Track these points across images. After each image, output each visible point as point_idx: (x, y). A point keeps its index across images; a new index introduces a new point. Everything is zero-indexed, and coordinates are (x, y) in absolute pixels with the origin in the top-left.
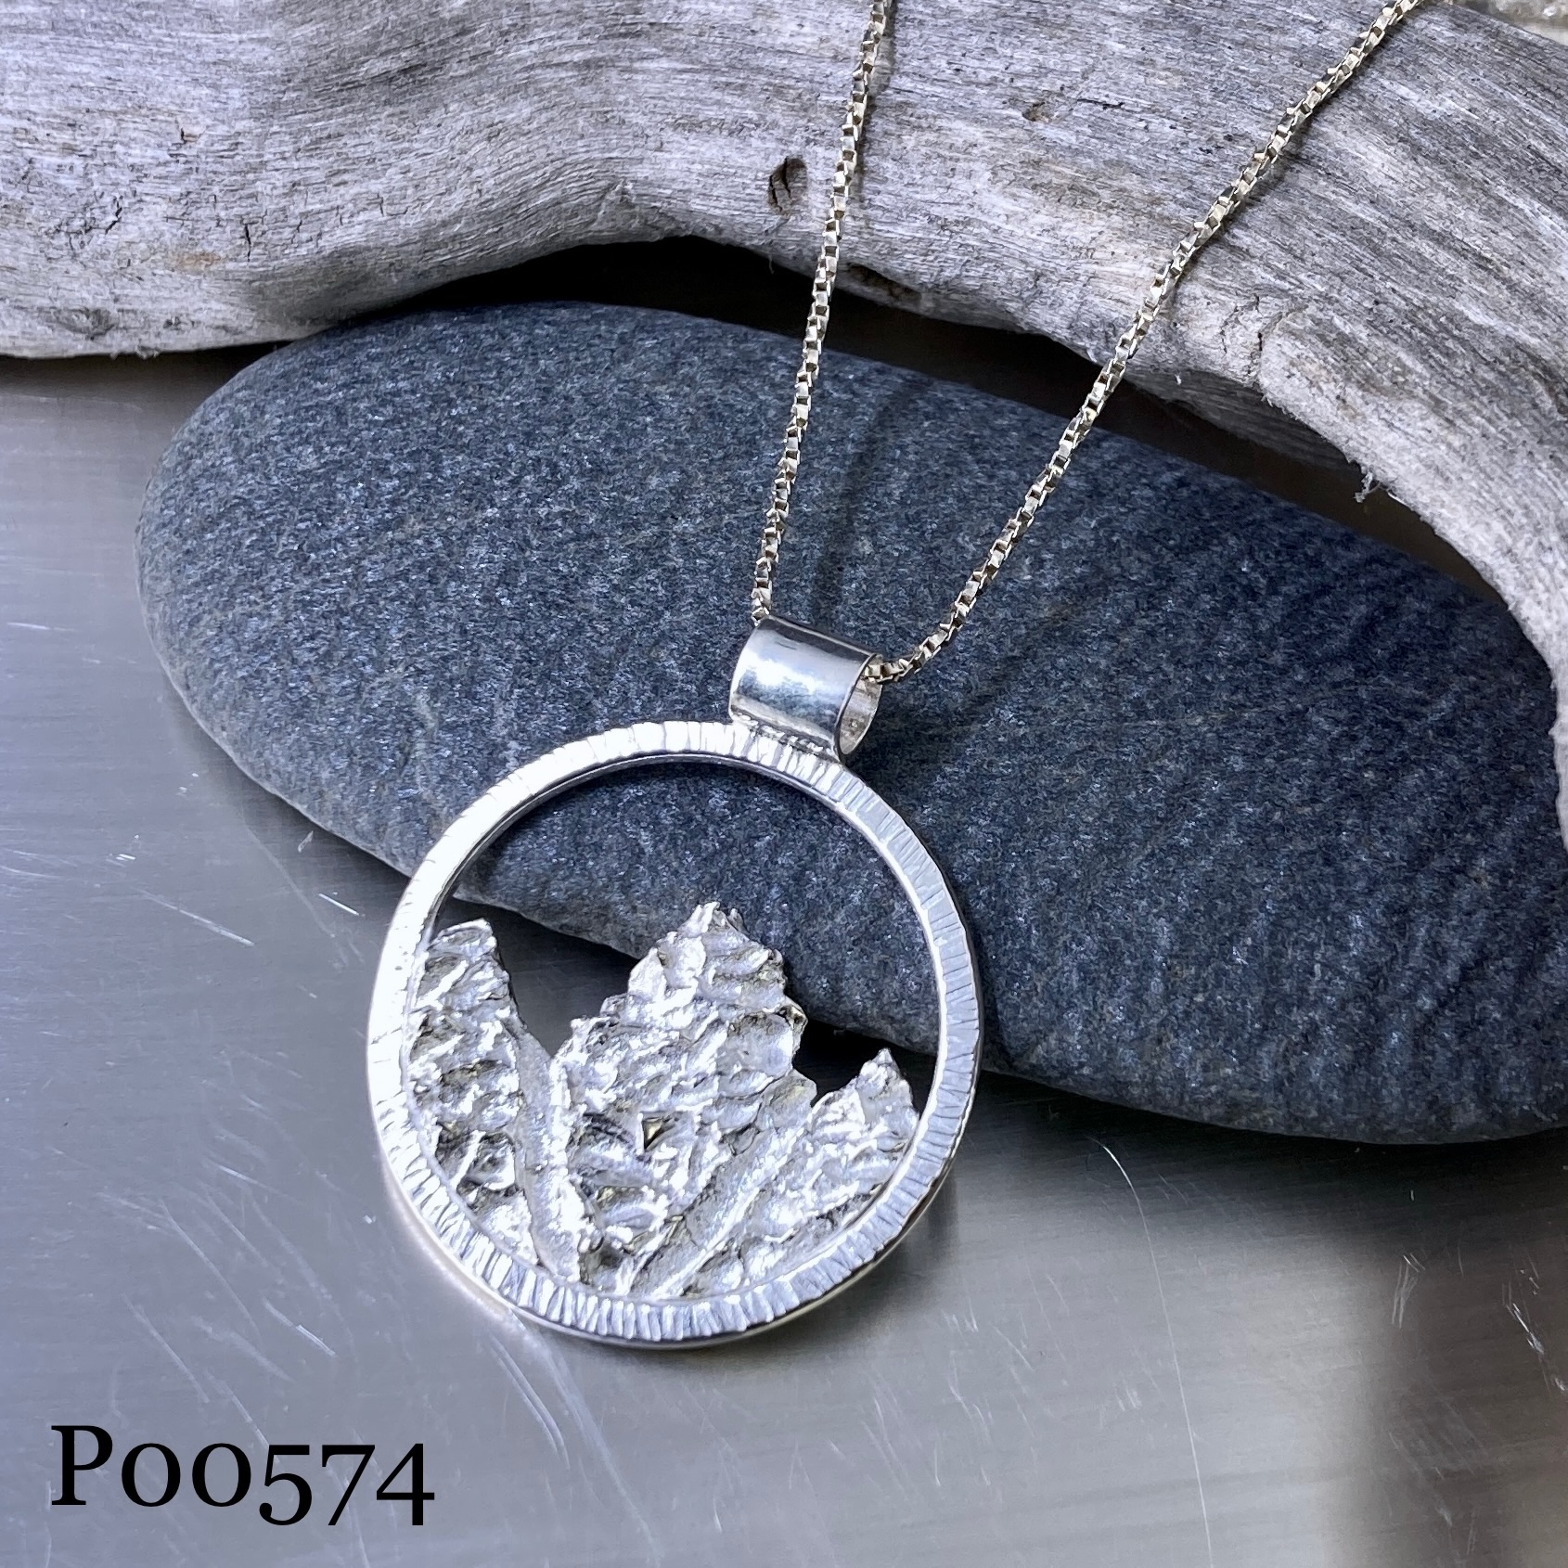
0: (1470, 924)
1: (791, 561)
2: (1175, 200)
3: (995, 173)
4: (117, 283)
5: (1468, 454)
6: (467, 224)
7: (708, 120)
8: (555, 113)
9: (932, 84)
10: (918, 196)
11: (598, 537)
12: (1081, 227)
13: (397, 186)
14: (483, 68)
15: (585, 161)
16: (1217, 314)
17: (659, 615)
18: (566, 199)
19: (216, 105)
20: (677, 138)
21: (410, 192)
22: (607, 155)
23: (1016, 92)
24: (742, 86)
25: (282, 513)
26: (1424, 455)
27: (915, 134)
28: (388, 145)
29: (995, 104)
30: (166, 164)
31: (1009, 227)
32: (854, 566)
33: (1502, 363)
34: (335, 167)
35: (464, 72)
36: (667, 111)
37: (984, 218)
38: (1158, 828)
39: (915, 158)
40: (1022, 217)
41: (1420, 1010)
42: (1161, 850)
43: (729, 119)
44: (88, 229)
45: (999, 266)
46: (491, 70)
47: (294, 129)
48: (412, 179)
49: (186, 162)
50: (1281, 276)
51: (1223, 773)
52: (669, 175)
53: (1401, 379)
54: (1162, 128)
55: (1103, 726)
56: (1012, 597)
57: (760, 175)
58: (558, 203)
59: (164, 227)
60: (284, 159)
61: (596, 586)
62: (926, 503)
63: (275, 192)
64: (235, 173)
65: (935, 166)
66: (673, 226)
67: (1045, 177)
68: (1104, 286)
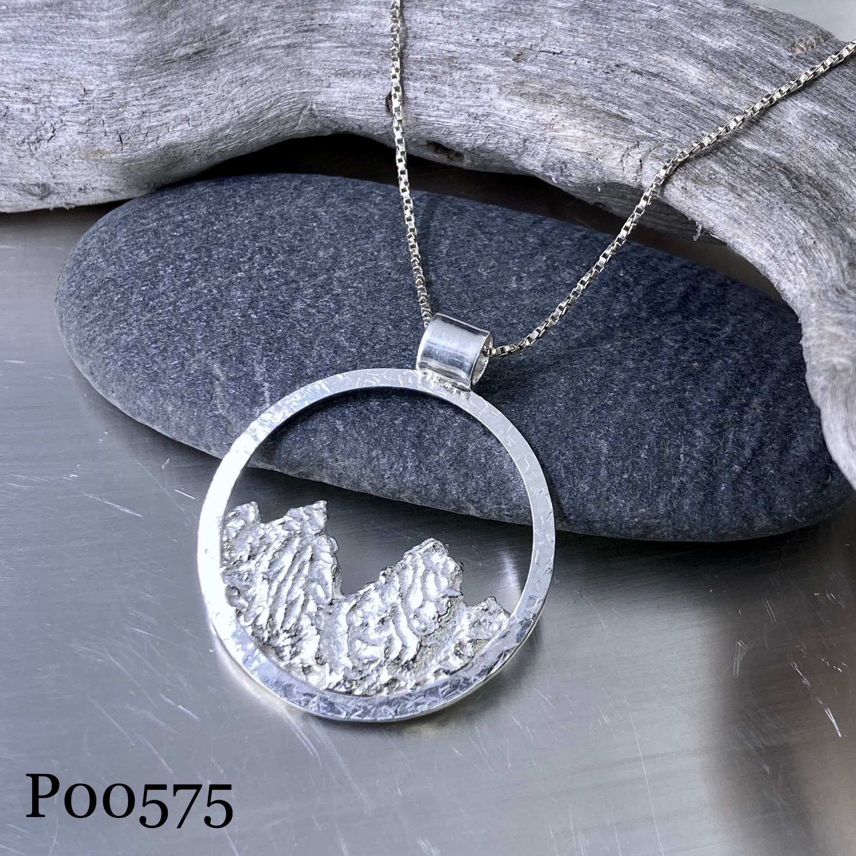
0: (753, 429)
1: (396, 287)
2: (593, 97)
3: (500, 89)
4: (55, 168)
5: (749, 211)
6: (233, 129)
7: (353, 71)
8: (274, 71)
9: (465, 47)
10: (462, 103)
11: (296, 282)
12: (545, 114)
13: (196, 111)
14: (235, 51)
15: (291, 94)
16: (618, 152)
17: (333, 317)
18: (282, 114)
19: (101, 74)
20: (338, 80)
21: (203, 114)
22: (302, 91)
23: (508, 49)
24: (369, 53)
25: (132, 283)
26: (727, 213)
27: (459, 72)
28: (191, 91)
29: (498, 55)
30: (77, 105)
31: (510, 116)
33: (763, 166)
34: (164, 103)
35: (226, 52)
36: (331, 67)
37: (496, 112)
38: (595, 397)
39: (459, 84)
40: (515, 110)
41: (734, 472)
42: (599, 407)
43: (364, 69)
44: (39, 140)
45: (505, 136)
46: (240, 51)
47: (142, 84)
48: (203, 108)
49: (88, 104)
50: (649, 131)
51: (624, 369)
52: (334, 100)
53: (713, 177)
54: (584, 63)
55: (562, 353)
56: (509, 295)
57: (381, 97)
58: (278, 117)
59: (78, 137)
60: (137, 100)
61: (299, 305)
62: (460, 254)
63: (134, 117)
64: (111, 109)
65: (470, 87)
66: (337, 127)
67: (526, 90)
68: (559, 142)
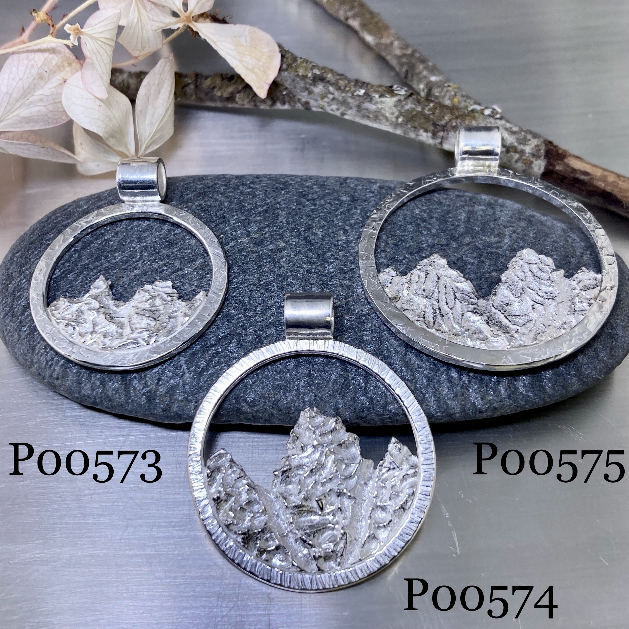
32: (281, 252)
56: (343, 247)
62: (296, 221)
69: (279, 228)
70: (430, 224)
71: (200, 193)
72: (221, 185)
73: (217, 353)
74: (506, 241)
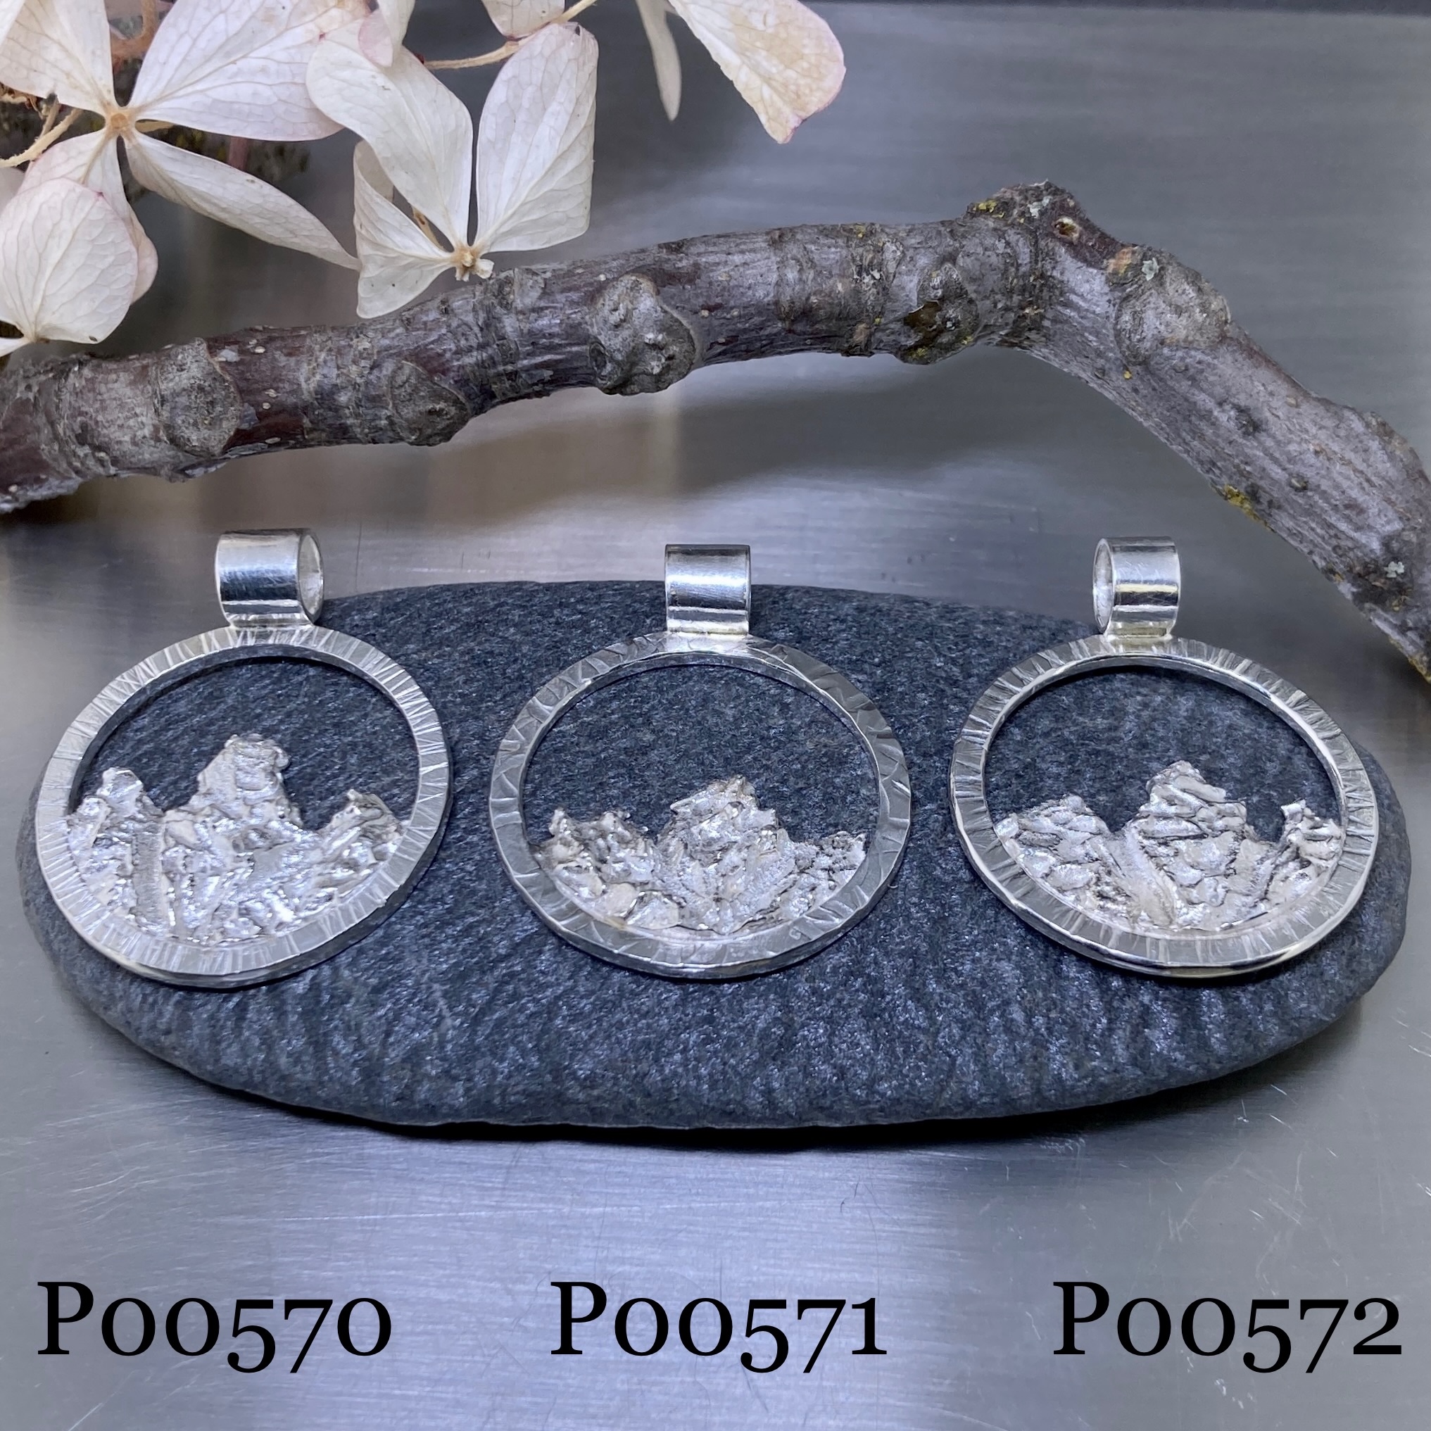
69: (642, 702)
70: (965, 689)
71: (467, 624)
72: (515, 606)
73: (512, 975)
74: (1128, 726)
